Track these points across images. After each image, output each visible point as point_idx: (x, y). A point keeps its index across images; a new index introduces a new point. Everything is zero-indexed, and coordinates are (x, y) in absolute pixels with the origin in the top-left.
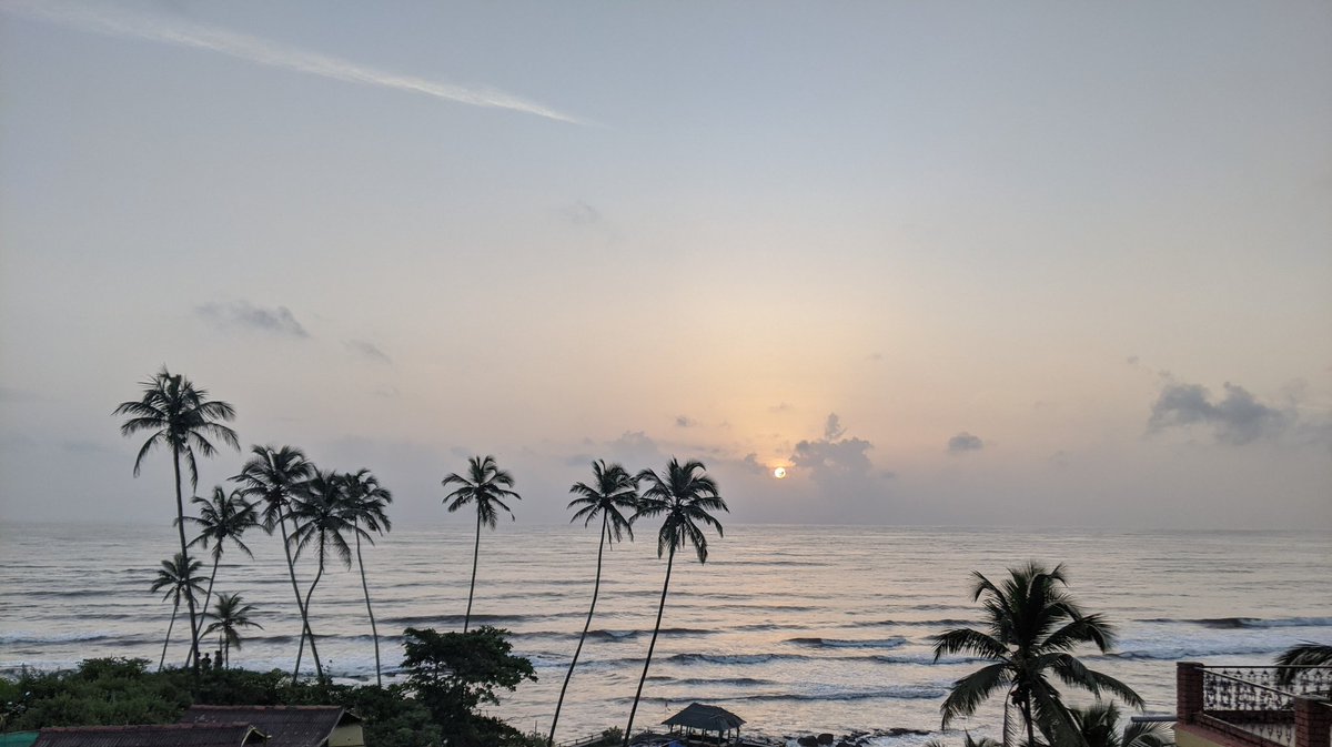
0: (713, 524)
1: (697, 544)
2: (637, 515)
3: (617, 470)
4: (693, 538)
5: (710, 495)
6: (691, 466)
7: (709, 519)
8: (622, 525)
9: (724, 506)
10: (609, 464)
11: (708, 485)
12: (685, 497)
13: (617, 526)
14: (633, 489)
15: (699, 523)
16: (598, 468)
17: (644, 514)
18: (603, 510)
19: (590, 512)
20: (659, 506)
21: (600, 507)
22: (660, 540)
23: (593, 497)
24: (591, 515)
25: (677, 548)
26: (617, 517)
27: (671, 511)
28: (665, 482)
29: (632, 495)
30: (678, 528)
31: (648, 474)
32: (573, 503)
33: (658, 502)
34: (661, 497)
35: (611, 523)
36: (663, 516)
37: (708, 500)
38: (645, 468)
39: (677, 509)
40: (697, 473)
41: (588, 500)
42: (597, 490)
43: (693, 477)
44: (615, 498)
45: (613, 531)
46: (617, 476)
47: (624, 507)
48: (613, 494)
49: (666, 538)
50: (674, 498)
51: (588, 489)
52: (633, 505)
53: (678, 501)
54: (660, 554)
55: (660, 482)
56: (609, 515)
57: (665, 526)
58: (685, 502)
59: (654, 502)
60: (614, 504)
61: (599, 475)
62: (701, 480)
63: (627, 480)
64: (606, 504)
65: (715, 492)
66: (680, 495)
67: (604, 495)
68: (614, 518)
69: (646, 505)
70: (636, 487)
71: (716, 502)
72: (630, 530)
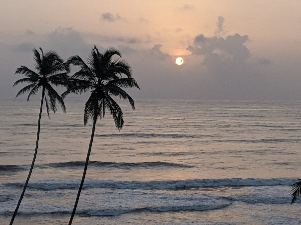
0: (127, 99)
1: (115, 115)
2: (68, 92)
3: (52, 57)
4: (111, 110)
5: (124, 76)
6: (110, 53)
7: (125, 95)
8: (56, 99)
9: (136, 85)
10: (46, 51)
11: (123, 68)
12: (105, 78)
13: (53, 100)
14: (65, 71)
15: (117, 98)
16: (37, 54)
17: (73, 91)
18: (41, 88)
19: (31, 89)
20: (85, 85)
21: (39, 85)
22: (86, 111)
23: (33, 77)
24: (32, 91)
25: (99, 117)
26: (53, 93)
27: (94, 89)
28: (90, 66)
29: (64, 76)
30: (100, 102)
31: (76, 60)
32: (17, 82)
33: (84, 81)
34: (86, 78)
35: (48, 98)
36: (88, 93)
37: (123, 80)
38: (74, 55)
39: (99, 87)
40: (114, 59)
41: (30, 80)
42: (37, 72)
43: (111, 62)
44: (52, 79)
45: (50, 104)
46: (52, 61)
47: (58, 85)
48: (49, 76)
49: (91, 110)
50: (97, 79)
51: (30, 71)
52: (65, 84)
53: (100, 81)
54: (85, 122)
55: (86, 66)
56: (46, 92)
57: (90, 100)
58: (105, 82)
59: (81, 82)
60: (50, 83)
61: (39, 61)
62: (118, 64)
63: (61, 65)
64: (44, 83)
65: (128, 74)
66: (102, 76)
67: (42, 76)
68: (50, 94)
69: (75, 84)
70: (68, 70)
71: (130, 82)
72: (63, 103)
